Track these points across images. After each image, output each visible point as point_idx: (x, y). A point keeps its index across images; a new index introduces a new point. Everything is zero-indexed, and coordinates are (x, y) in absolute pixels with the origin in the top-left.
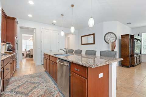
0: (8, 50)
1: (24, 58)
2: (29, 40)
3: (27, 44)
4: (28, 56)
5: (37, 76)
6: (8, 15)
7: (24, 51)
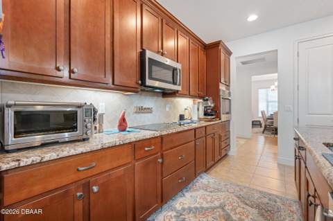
0: (206, 114)
1: (260, 132)
2: (273, 87)
3: (270, 99)
4: (269, 130)
5: (258, 206)
6: (207, 41)
7: (260, 115)
